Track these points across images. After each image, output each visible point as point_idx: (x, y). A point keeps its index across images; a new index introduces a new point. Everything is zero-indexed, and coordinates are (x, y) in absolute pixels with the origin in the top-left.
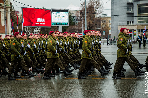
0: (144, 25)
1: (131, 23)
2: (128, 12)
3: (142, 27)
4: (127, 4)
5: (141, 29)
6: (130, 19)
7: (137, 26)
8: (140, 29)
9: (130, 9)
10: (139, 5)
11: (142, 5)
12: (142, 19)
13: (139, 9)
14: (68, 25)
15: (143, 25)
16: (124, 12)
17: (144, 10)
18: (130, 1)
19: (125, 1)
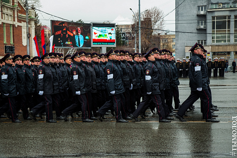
0: (221, 46)
1: (202, 43)
2: (199, 27)
3: (218, 48)
4: (199, 16)
5: (217, 51)
7: (210, 47)
8: (215, 51)
9: (202, 23)
10: (213, 18)
11: (218, 17)
12: (217, 37)
13: (213, 23)
14: (115, 45)
15: (219, 46)
16: (193, 27)
17: (221, 25)
18: (202, 13)
19: (195, 12)
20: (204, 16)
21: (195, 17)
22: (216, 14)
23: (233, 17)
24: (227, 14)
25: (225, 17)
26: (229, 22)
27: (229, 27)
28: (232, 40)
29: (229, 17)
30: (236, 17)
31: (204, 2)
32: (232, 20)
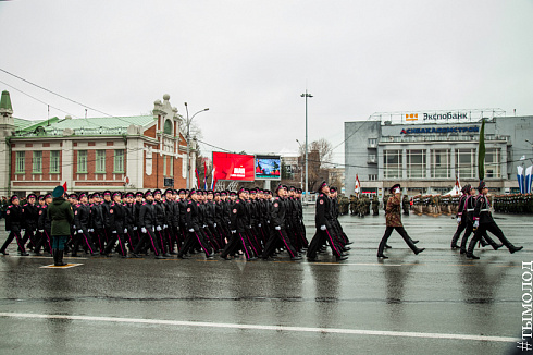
1: (373, 177)
2: (369, 161)
3: (389, 184)
4: (368, 148)
6: (372, 172)
7: (382, 182)
8: (386, 187)
9: (373, 156)
10: (385, 152)
11: (390, 151)
12: (389, 172)
13: (385, 156)
14: (279, 179)
16: (363, 161)
17: (393, 159)
18: (373, 146)
19: (365, 145)
20: (375, 149)
21: (366, 151)
22: (388, 148)
23: (404, 151)
24: (399, 148)
25: (396, 151)
26: (401, 156)
27: (401, 162)
28: (405, 177)
29: (401, 151)
30: (408, 151)
31: (374, 135)
32: (404, 155)
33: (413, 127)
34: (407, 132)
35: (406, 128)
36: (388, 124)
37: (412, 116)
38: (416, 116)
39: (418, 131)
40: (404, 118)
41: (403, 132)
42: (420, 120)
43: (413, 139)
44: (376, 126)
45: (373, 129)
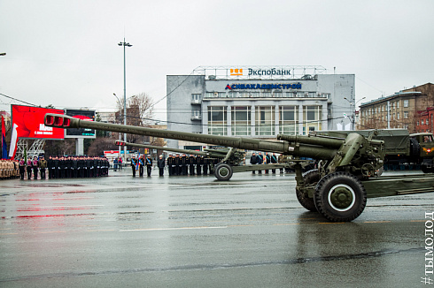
2: (193, 118)
4: (192, 105)
6: (196, 129)
9: (197, 113)
10: (209, 108)
11: (215, 108)
12: (214, 129)
13: (209, 113)
14: (94, 136)
16: (188, 117)
17: (218, 116)
18: (197, 102)
19: (189, 100)
20: (199, 106)
21: (190, 107)
22: (212, 104)
23: (229, 108)
24: (223, 104)
25: (221, 108)
26: (226, 112)
27: (226, 119)
28: (230, 135)
29: (226, 107)
30: (232, 108)
31: (198, 90)
32: (229, 111)
33: (238, 83)
34: (231, 88)
35: (231, 84)
36: (212, 79)
37: (236, 71)
38: (241, 71)
39: (242, 87)
40: (229, 73)
41: (228, 87)
42: (245, 75)
43: (238, 95)
44: (201, 80)
45: (197, 83)
